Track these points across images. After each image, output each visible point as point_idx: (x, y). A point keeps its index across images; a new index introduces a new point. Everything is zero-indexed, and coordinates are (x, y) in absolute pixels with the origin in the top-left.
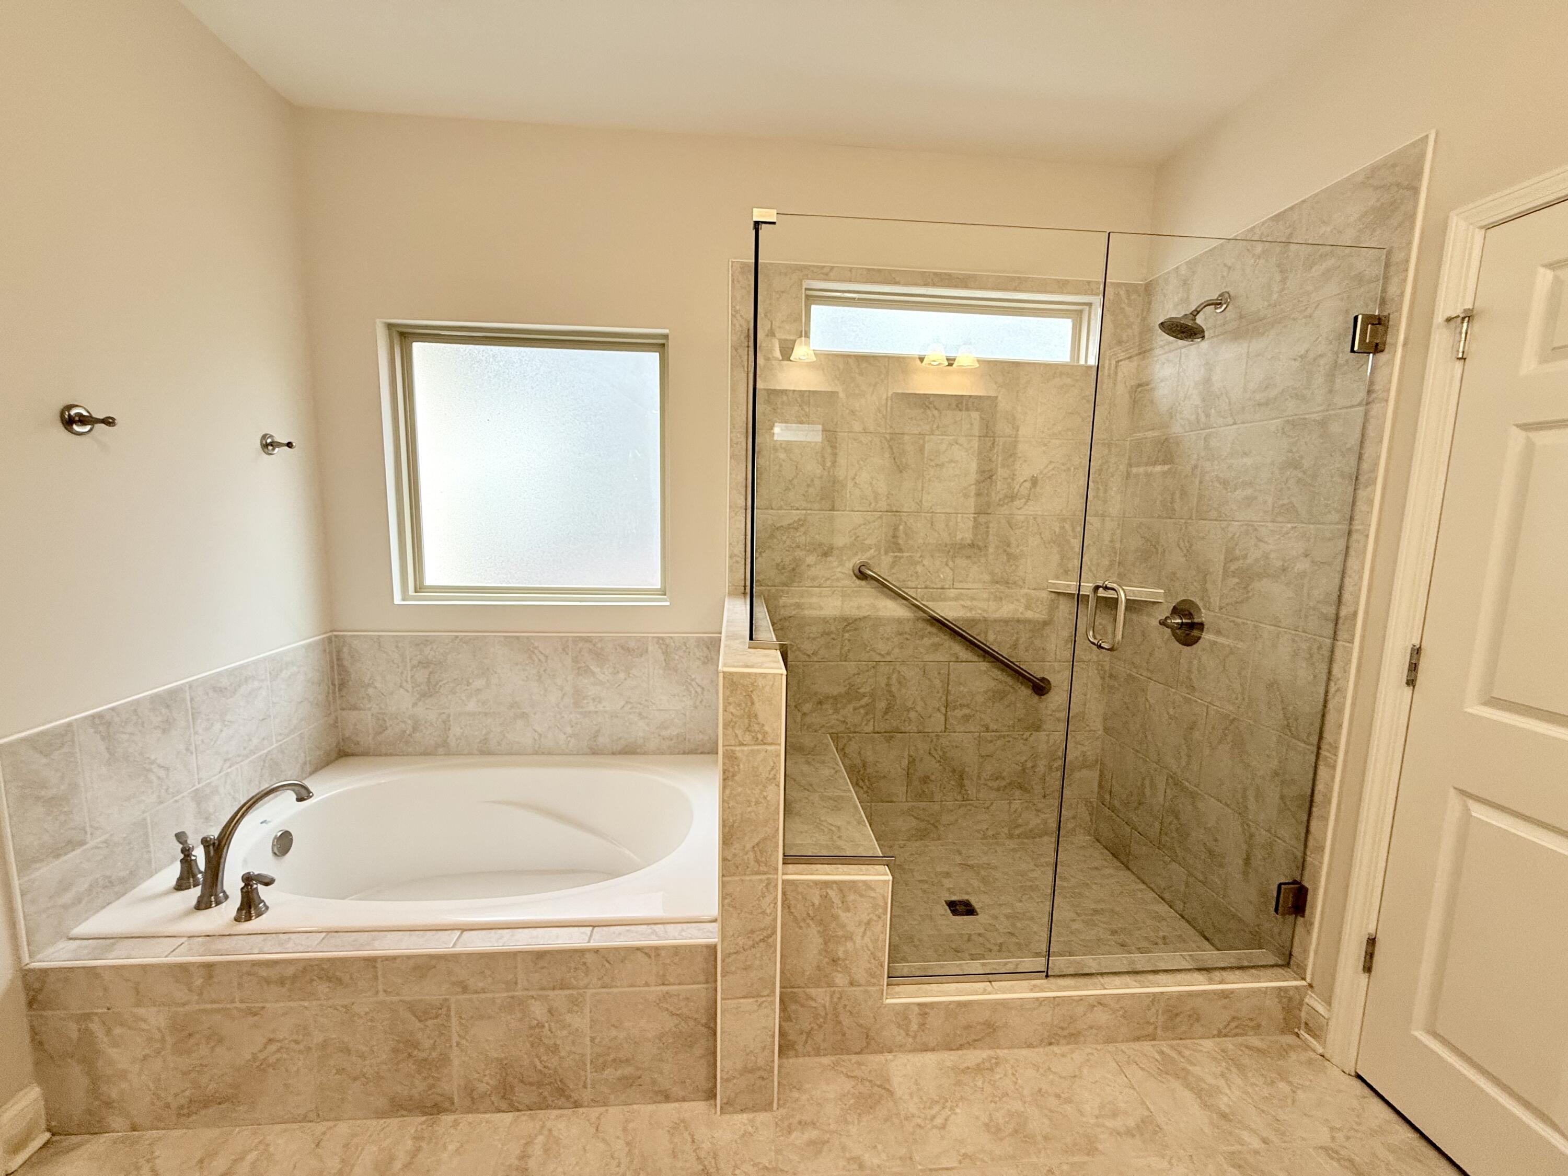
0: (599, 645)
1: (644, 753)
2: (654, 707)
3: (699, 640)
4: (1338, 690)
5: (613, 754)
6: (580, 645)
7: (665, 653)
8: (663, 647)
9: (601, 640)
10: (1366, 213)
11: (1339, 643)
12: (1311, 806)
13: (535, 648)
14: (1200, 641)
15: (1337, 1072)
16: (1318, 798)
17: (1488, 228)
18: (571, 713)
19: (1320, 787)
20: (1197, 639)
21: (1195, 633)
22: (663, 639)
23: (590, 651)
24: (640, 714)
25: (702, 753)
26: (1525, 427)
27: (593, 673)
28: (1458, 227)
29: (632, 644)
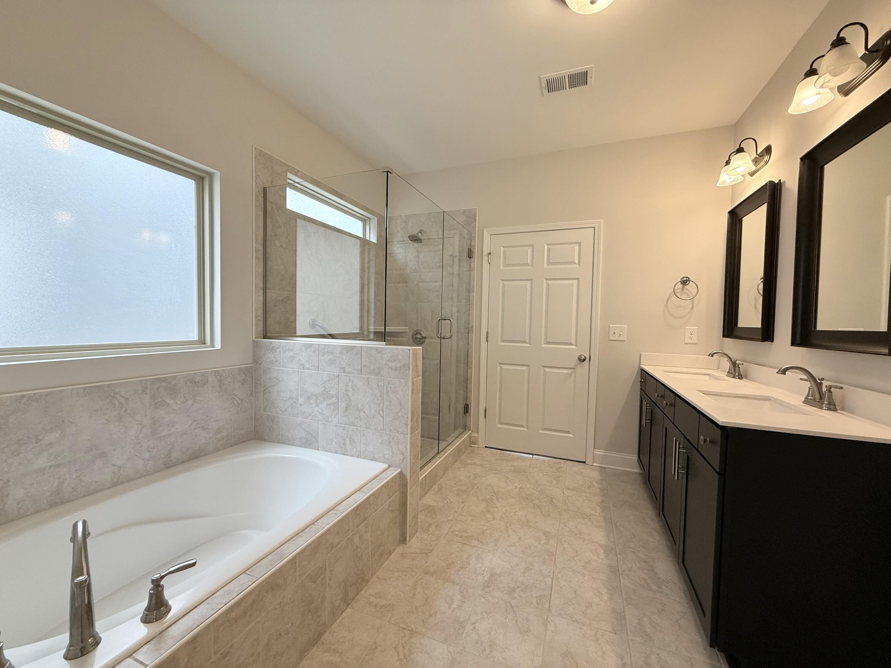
0: (173, 383)
1: (206, 454)
2: (212, 420)
3: (239, 369)
4: (471, 347)
5: (183, 462)
6: (158, 385)
7: (220, 381)
8: (218, 377)
9: (175, 379)
10: (464, 221)
11: (469, 334)
12: (467, 381)
13: (117, 393)
14: (425, 343)
15: (482, 449)
16: (469, 378)
17: (491, 235)
18: (149, 441)
19: (469, 374)
20: (424, 342)
21: (423, 340)
22: (218, 372)
23: (166, 388)
24: (203, 427)
25: (241, 443)
26: (503, 280)
27: (168, 405)
28: (486, 235)
29: (198, 378)
